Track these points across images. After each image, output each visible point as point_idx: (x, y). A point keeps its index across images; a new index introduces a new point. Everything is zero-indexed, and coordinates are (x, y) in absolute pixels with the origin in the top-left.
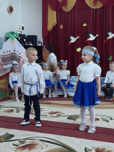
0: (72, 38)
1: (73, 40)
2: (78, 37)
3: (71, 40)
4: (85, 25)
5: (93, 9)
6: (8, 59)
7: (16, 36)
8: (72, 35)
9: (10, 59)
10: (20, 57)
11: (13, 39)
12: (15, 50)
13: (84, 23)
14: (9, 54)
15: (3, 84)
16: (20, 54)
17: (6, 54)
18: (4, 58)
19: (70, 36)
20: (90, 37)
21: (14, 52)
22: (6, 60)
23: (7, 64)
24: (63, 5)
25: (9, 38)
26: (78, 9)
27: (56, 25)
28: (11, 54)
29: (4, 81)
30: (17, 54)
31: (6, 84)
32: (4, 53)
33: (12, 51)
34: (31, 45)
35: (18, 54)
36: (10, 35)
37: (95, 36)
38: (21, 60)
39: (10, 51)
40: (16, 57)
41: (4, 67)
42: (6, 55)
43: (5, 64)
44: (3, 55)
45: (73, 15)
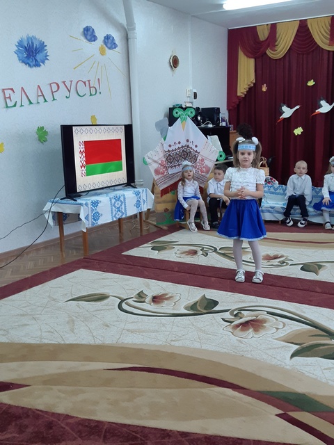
0: (285, 108)
1: (287, 112)
2: (298, 107)
3: (282, 113)
4: (311, 83)
5: (329, 51)
6: (177, 157)
7: (189, 113)
8: (284, 104)
9: (180, 156)
10: (196, 152)
11: (185, 119)
12: (188, 141)
13: (310, 80)
14: (179, 148)
15: (168, 202)
16: (196, 146)
17: (173, 148)
18: (170, 155)
19: (282, 104)
20: (322, 106)
21: (188, 144)
22: (174, 158)
23: (175, 166)
24: (268, 46)
25: (177, 118)
26: (298, 54)
27: (254, 84)
28: (182, 147)
29: (169, 196)
30: (191, 148)
31: (173, 201)
32: (170, 146)
33: (184, 143)
34: (211, 126)
35: (194, 147)
36: (179, 113)
37: (331, 104)
38: (199, 158)
39: (179, 143)
40: (190, 152)
41: (171, 171)
42: (173, 150)
43: (172, 167)
44: (169, 151)
45: (287, 64)
